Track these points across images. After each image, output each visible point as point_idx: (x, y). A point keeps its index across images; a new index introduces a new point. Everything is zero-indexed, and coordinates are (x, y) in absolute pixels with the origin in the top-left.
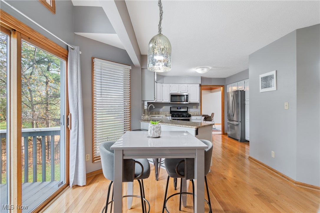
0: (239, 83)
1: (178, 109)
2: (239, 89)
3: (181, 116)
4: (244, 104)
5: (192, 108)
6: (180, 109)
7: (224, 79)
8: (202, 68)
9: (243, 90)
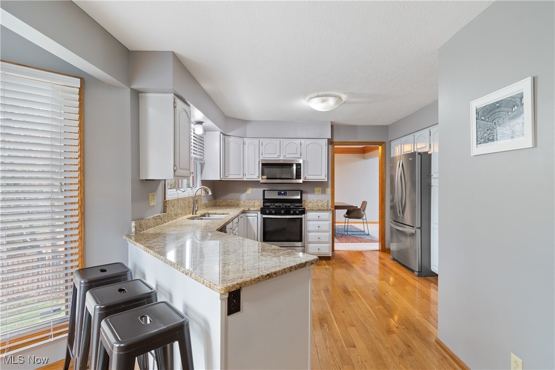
0: (417, 134)
1: (280, 194)
2: (417, 149)
3: (282, 212)
4: (429, 186)
5: (313, 192)
6: (285, 194)
7: (385, 129)
8: (322, 96)
9: (426, 153)
